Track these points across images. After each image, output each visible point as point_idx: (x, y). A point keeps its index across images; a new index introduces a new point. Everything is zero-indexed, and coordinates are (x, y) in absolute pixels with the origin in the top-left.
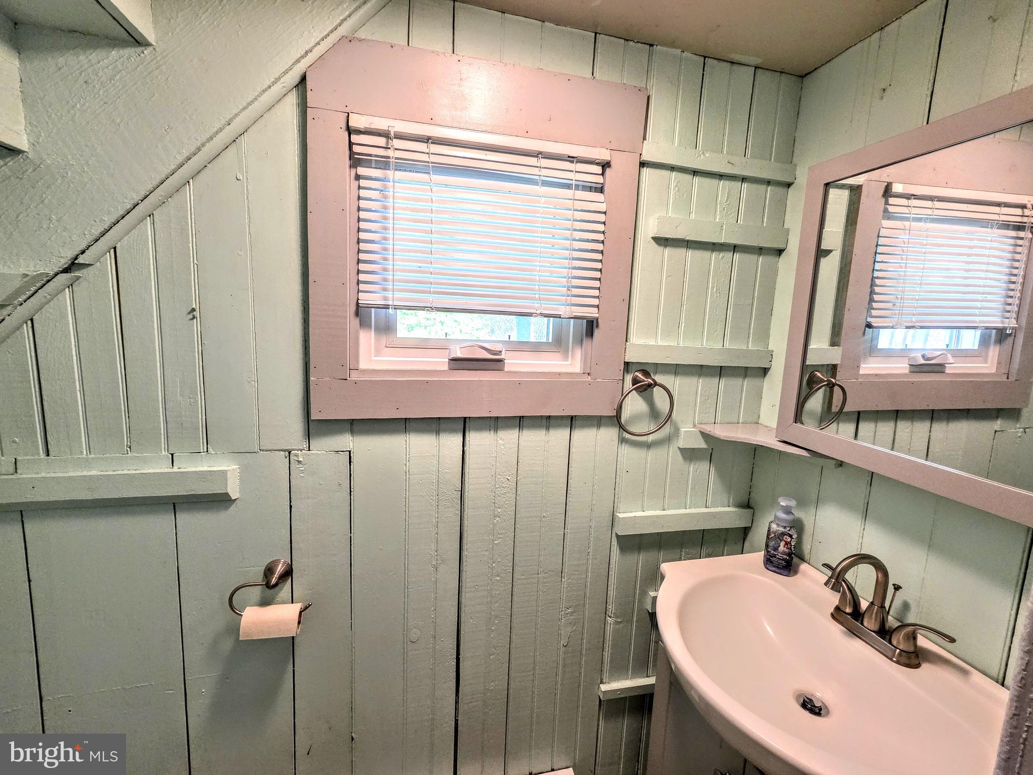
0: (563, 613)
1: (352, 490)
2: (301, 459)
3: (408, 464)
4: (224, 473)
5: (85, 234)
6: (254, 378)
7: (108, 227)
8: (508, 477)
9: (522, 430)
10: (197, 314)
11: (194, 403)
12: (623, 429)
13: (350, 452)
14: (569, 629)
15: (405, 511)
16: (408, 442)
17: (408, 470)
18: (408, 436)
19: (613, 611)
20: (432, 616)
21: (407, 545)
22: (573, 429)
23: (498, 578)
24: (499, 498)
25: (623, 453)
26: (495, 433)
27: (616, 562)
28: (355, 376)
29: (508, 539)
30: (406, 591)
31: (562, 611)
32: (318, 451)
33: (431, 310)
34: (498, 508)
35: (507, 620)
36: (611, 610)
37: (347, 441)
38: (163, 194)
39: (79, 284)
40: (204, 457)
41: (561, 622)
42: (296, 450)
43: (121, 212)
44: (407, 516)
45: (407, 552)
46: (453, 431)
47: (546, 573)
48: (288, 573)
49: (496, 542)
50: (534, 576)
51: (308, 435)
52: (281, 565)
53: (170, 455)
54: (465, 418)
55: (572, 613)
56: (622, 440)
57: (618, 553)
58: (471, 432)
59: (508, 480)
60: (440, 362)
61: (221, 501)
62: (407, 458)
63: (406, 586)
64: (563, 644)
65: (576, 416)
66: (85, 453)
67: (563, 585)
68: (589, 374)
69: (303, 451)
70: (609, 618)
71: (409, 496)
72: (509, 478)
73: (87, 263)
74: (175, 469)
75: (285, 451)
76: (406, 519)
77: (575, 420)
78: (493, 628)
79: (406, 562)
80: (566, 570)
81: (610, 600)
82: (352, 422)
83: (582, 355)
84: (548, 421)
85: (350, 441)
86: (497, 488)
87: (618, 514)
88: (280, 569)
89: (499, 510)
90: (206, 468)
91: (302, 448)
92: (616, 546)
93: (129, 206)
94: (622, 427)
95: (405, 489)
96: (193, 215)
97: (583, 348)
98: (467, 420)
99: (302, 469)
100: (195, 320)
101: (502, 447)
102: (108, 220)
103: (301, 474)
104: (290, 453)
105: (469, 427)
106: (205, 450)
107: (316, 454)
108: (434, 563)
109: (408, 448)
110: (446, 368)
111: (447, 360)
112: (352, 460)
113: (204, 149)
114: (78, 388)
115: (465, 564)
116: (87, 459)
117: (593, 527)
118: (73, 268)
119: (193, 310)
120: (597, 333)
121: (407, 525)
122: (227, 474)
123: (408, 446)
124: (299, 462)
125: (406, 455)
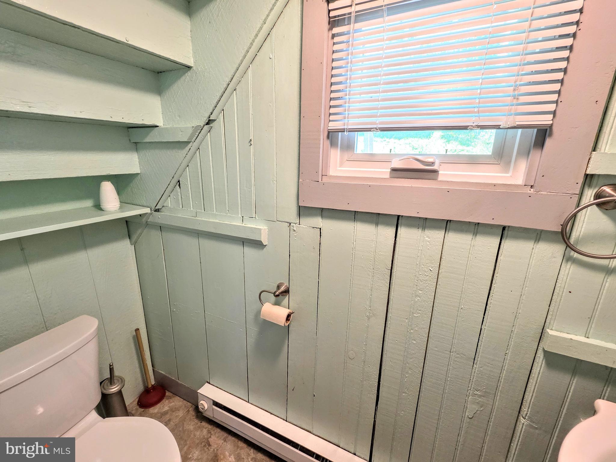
0: (471, 392)
1: (320, 253)
2: (295, 229)
3: (355, 243)
4: (260, 230)
5: (211, 104)
6: (275, 179)
7: (219, 99)
8: (430, 268)
9: (448, 232)
10: (252, 142)
11: (250, 191)
12: (571, 248)
13: (320, 229)
14: (476, 407)
15: (351, 274)
16: (356, 228)
17: (354, 247)
18: (356, 224)
19: (528, 415)
20: (364, 348)
21: (350, 296)
22: (504, 239)
23: (415, 342)
24: (421, 283)
25: (567, 272)
26: (423, 231)
27: (539, 373)
28: (325, 179)
29: (426, 316)
30: (348, 325)
31: (470, 390)
32: (303, 225)
33: (376, 130)
34: (420, 290)
35: (418, 375)
36: (525, 412)
37: (319, 221)
38: (238, 76)
39: (212, 130)
40: (254, 220)
41: (468, 398)
42: (293, 223)
43: (223, 90)
44: (352, 278)
45: (350, 301)
46: (387, 224)
47: (458, 354)
48: (287, 291)
49: (415, 315)
50: (447, 352)
51: (299, 215)
52: (284, 286)
53: (242, 217)
54: (399, 216)
55: (480, 396)
56: (567, 259)
57: (543, 366)
58: (402, 227)
59: (431, 271)
60: (384, 171)
61: (258, 244)
62: (354, 239)
63: (349, 322)
64: (468, 416)
65: (509, 227)
66: (215, 211)
67: (474, 370)
68: (532, 187)
69: (297, 225)
70: (522, 418)
71: (354, 265)
72: (432, 269)
73: (214, 119)
74: (243, 225)
75: (288, 223)
76: (351, 280)
77: (508, 230)
78: (406, 375)
79: (350, 308)
80: (479, 359)
81: (526, 404)
82: (322, 210)
83: (526, 167)
84: (476, 227)
85: (321, 222)
86: (421, 275)
87: (548, 330)
88: (282, 289)
89: (420, 292)
90: (254, 226)
91: (296, 222)
92: (541, 359)
93: (225, 86)
94: (568, 246)
95: (352, 260)
96: (251, 86)
97: (529, 160)
98: (400, 218)
99: (296, 235)
100: (251, 146)
101: (428, 243)
102: (219, 95)
103: (295, 238)
104: (290, 224)
105: (401, 223)
106: (255, 217)
107: (302, 227)
108: (368, 314)
109: (355, 232)
110: (387, 176)
111: (390, 170)
112: (321, 235)
113: (254, 44)
114: (213, 181)
115: (389, 322)
116: (215, 214)
117: (515, 332)
118: (210, 122)
119: (251, 140)
120: (549, 142)
121: (351, 284)
122: (261, 231)
123: (355, 231)
124: (294, 230)
125: (354, 237)
